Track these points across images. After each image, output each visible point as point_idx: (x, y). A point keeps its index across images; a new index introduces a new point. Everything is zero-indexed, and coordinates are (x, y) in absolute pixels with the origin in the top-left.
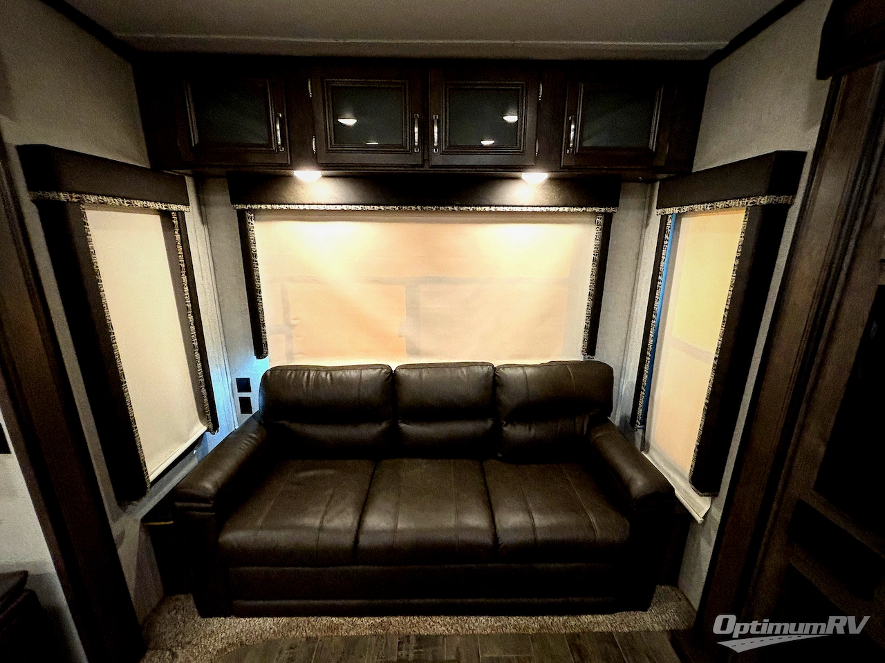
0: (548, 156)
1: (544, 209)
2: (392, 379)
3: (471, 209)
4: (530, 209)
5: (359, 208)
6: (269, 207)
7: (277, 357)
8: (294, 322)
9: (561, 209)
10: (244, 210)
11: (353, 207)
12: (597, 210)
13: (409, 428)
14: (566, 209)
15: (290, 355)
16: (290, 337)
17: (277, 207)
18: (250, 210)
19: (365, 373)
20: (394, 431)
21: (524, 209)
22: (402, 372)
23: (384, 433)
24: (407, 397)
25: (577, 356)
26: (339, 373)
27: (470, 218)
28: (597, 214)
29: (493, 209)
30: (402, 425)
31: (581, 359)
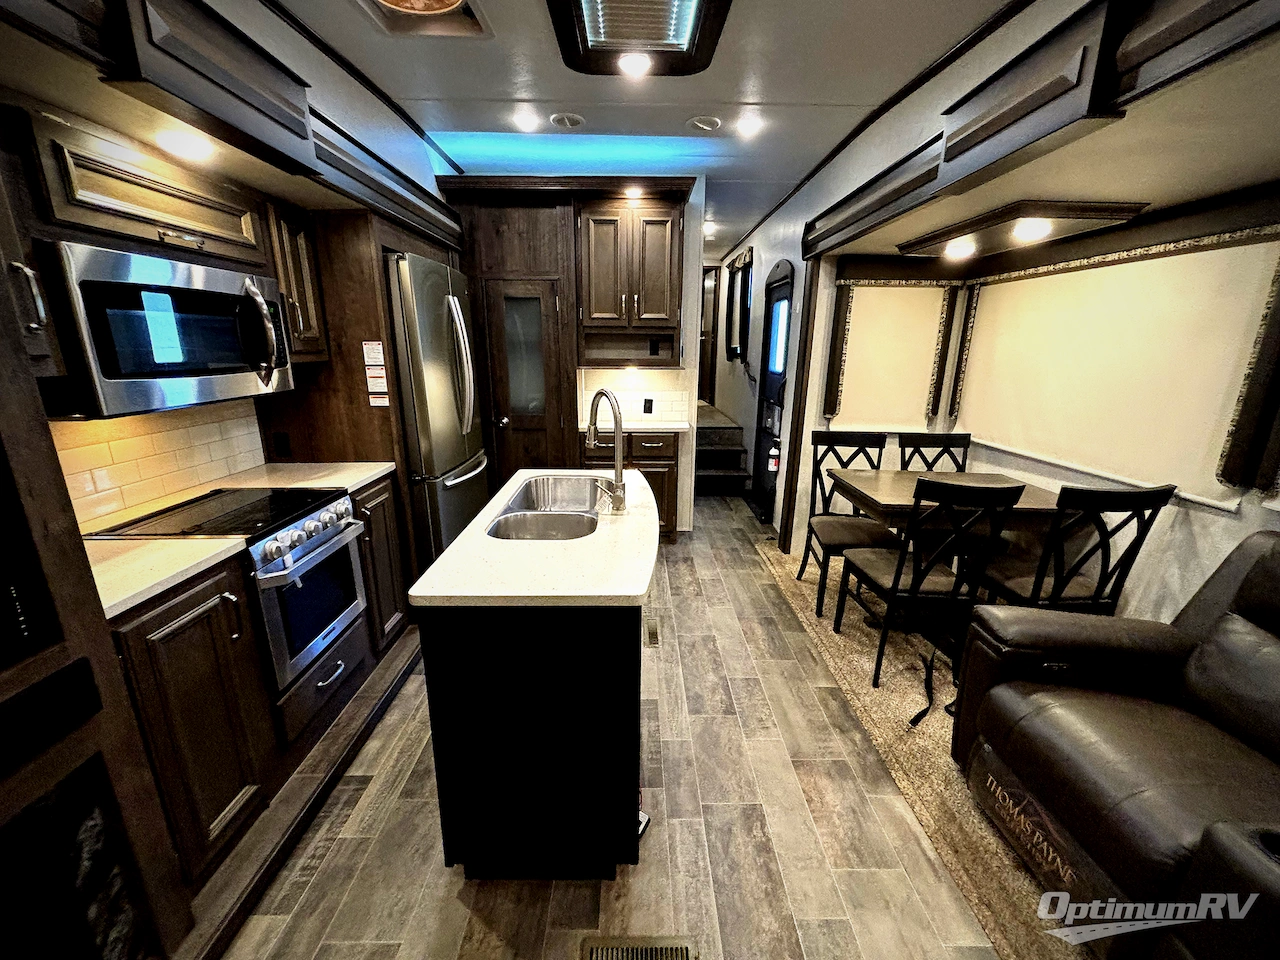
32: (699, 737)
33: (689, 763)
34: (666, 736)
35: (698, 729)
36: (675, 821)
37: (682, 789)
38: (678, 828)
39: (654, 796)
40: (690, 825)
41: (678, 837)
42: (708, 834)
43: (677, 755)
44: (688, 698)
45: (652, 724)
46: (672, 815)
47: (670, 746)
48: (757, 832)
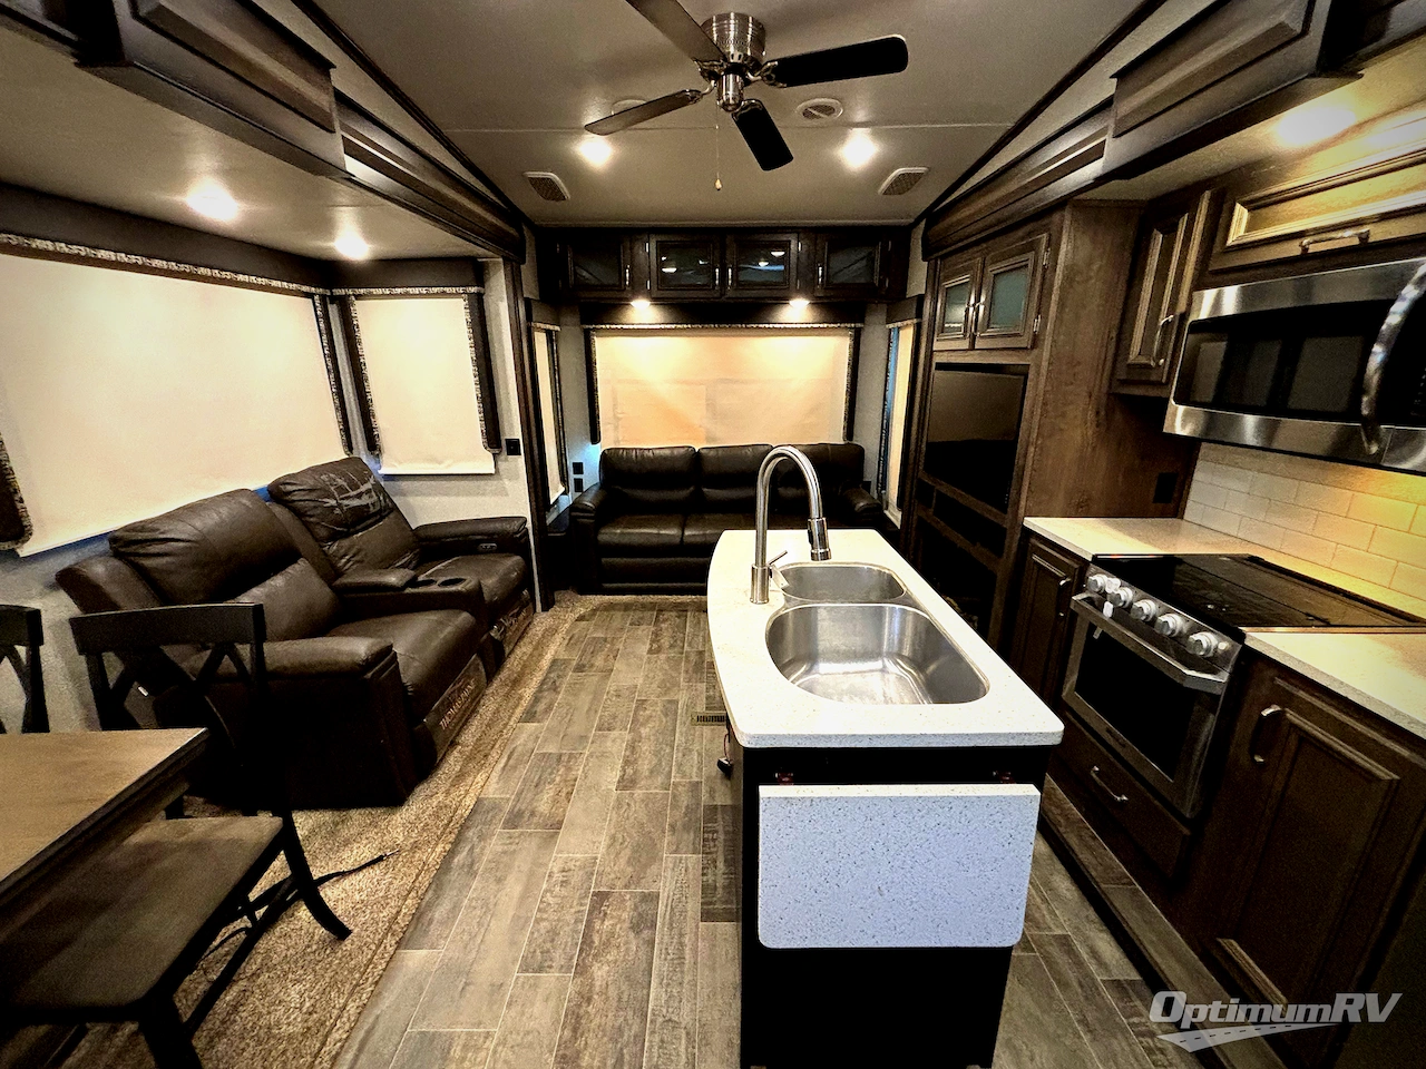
0: (808, 289)
1: (809, 326)
2: (696, 458)
3: (755, 326)
4: (798, 326)
5: (673, 326)
6: (608, 326)
7: (608, 441)
8: (620, 416)
9: (821, 326)
10: (589, 329)
11: (668, 326)
12: (849, 325)
13: (711, 493)
14: (825, 325)
15: (618, 441)
16: (616, 428)
17: (614, 326)
18: (594, 329)
19: (676, 452)
20: (698, 494)
21: (794, 326)
22: (703, 452)
23: (691, 493)
24: (709, 468)
25: (840, 441)
26: (658, 451)
27: (754, 332)
28: (851, 328)
29: (771, 326)
30: (705, 490)
31: (842, 443)
32: (654, 858)
33: (673, 827)
34: (694, 860)
35: (654, 868)
36: (696, 779)
37: (685, 803)
38: (694, 774)
39: (713, 798)
40: (684, 776)
41: (695, 769)
42: (671, 772)
43: (685, 836)
44: (654, 926)
45: (710, 878)
46: (700, 783)
47: (691, 847)
48: (630, 771)
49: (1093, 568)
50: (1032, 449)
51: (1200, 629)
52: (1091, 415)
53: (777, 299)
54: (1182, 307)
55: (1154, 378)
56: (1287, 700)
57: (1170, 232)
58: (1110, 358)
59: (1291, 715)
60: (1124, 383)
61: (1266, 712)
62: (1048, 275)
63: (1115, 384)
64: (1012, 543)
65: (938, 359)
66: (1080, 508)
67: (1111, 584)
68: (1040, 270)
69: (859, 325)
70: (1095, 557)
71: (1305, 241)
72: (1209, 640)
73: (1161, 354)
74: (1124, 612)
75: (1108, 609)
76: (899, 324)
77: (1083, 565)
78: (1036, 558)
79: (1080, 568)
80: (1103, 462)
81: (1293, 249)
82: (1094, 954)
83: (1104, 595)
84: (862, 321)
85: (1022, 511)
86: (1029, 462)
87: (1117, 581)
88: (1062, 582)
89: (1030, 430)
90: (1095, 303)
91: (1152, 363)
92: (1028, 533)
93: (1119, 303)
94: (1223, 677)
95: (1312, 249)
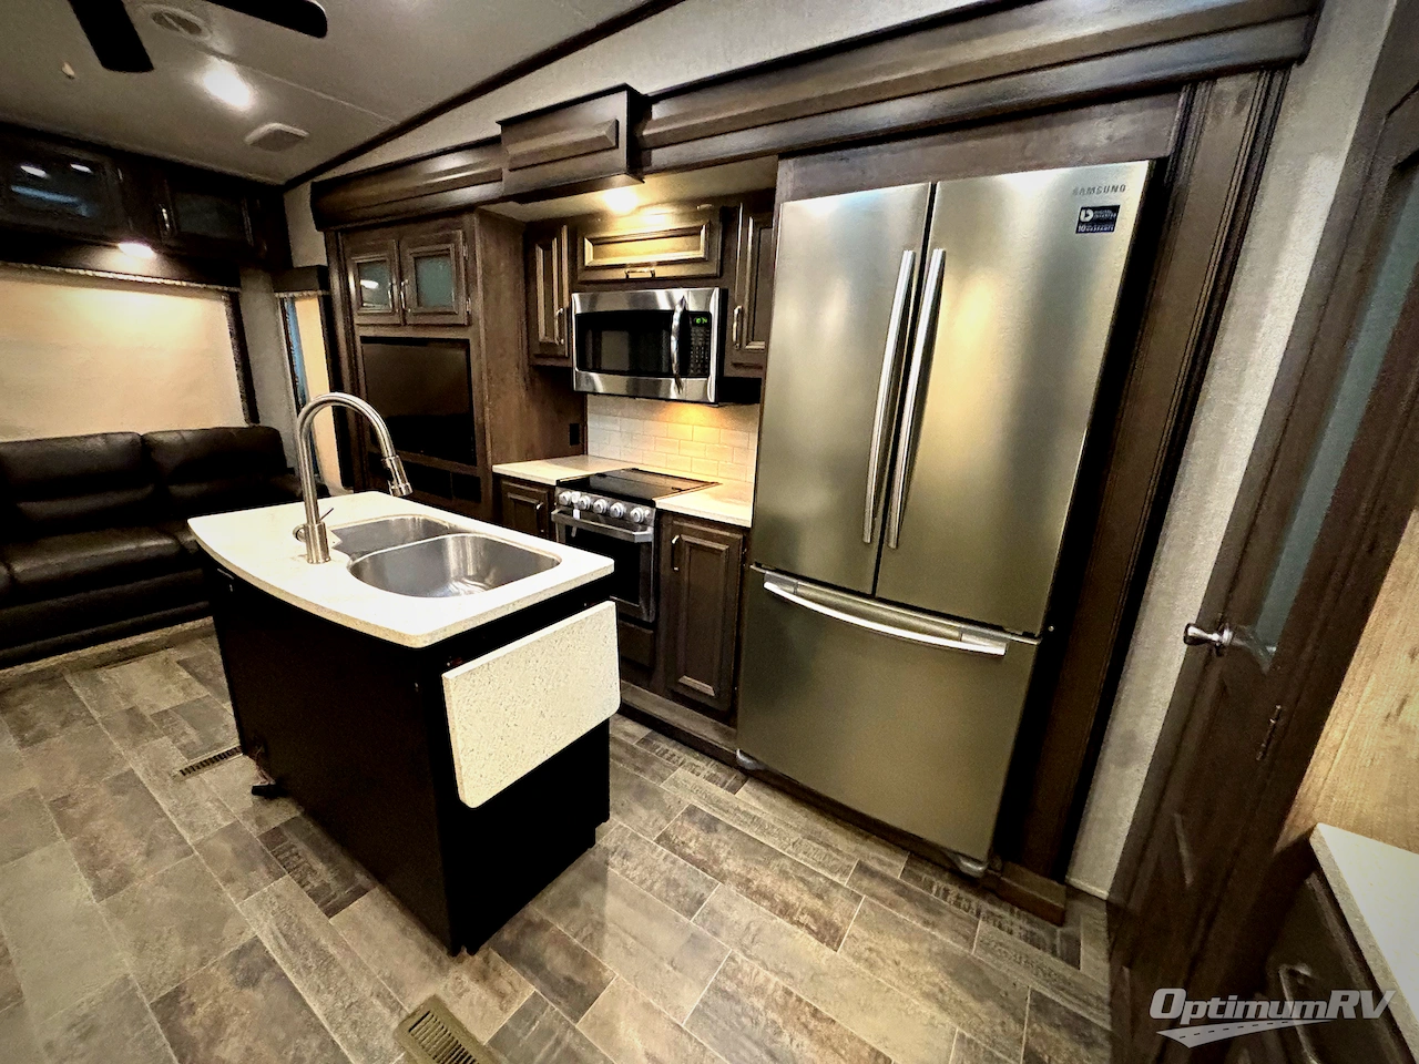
1: (159, 281)
4: (138, 279)
9: (177, 283)
12: (218, 288)
14: (183, 283)
21: (131, 278)
28: (222, 291)
29: (90, 273)
31: (245, 425)
32: (223, 917)
33: (228, 878)
34: (280, 884)
35: (231, 924)
36: (227, 823)
38: (221, 820)
43: (253, 874)
45: (315, 883)
47: (268, 877)
49: (558, 490)
50: (487, 409)
51: (633, 507)
52: (521, 381)
53: (95, 237)
54: (566, 304)
55: (560, 353)
56: (680, 530)
57: (547, 249)
58: (525, 337)
59: (685, 538)
60: (537, 356)
61: (674, 541)
62: (470, 265)
63: (532, 356)
64: (487, 490)
65: (360, 332)
66: (529, 455)
67: (575, 496)
68: (462, 260)
69: (235, 290)
70: (558, 481)
71: (627, 270)
72: (640, 512)
73: (561, 336)
74: (588, 512)
75: (576, 513)
76: (296, 294)
77: (551, 489)
78: (510, 496)
79: (548, 492)
80: (535, 416)
81: (621, 274)
82: (626, 734)
83: (571, 505)
84: (239, 286)
85: (490, 462)
86: (487, 418)
87: (578, 493)
88: (538, 507)
89: (481, 391)
90: (508, 294)
91: (557, 342)
92: (499, 477)
93: (522, 296)
94: (650, 530)
95: (631, 276)
